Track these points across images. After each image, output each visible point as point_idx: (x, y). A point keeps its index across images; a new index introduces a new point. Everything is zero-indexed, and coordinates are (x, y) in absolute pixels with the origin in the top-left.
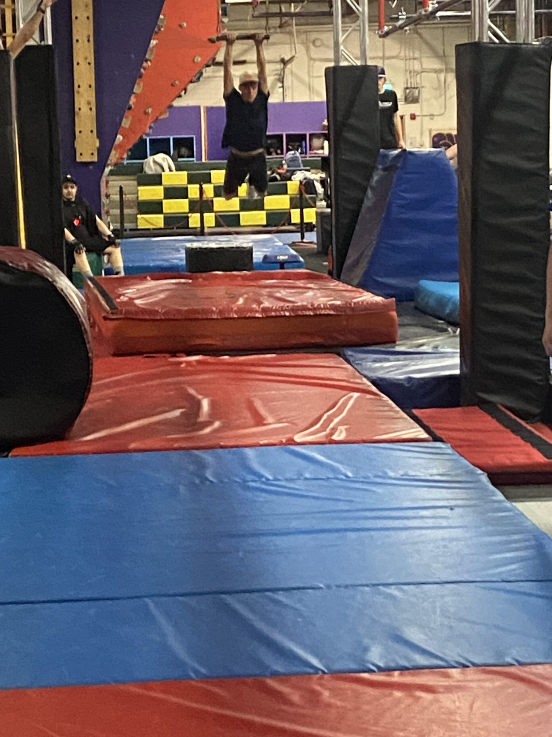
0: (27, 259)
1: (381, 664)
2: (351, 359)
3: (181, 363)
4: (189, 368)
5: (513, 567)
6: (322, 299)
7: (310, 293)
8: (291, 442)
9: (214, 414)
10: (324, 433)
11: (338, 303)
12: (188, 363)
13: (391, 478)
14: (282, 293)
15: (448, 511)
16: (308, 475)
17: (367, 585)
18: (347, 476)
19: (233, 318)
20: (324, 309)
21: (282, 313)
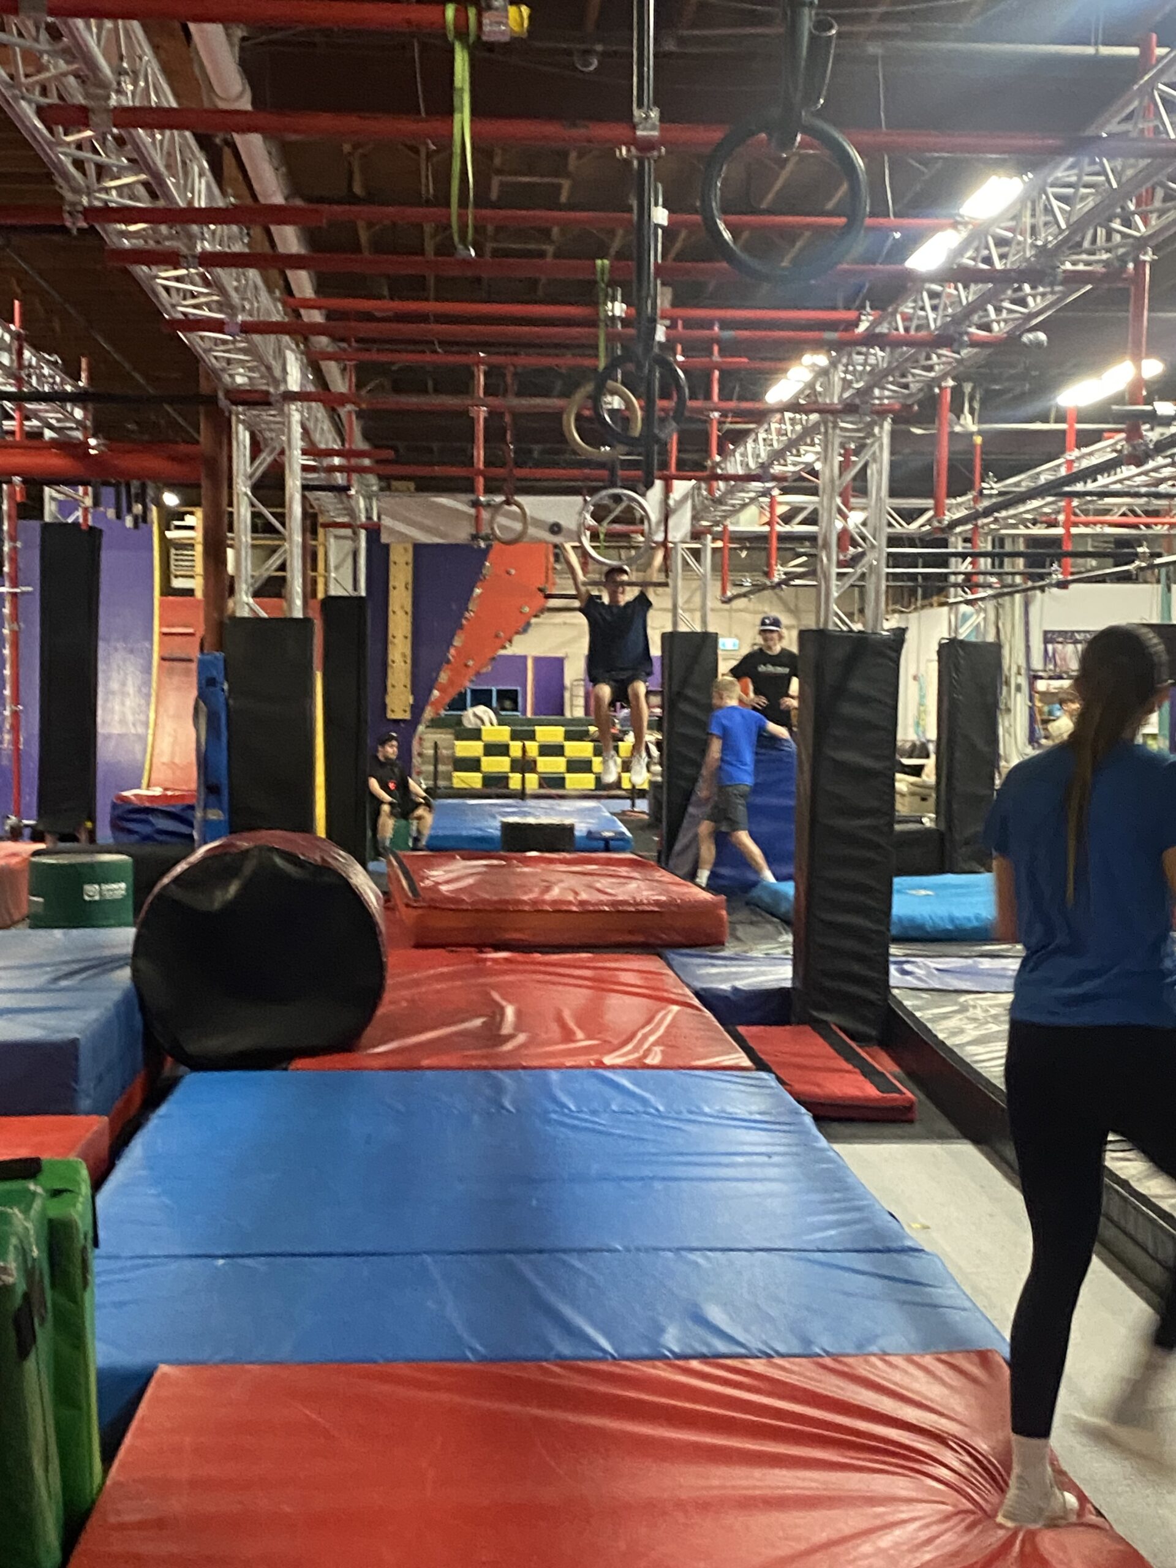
0: (322, 850)
1: (676, 1349)
2: (674, 963)
3: (486, 960)
4: (497, 967)
5: (832, 1232)
6: (645, 893)
7: (633, 885)
8: (600, 1065)
9: (519, 1027)
10: (636, 1055)
11: (663, 898)
12: (495, 960)
13: (706, 1115)
14: (602, 883)
15: (765, 1159)
16: (614, 1107)
17: (670, 1250)
18: (657, 1110)
19: (547, 912)
20: (649, 904)
21: (601, 908)
